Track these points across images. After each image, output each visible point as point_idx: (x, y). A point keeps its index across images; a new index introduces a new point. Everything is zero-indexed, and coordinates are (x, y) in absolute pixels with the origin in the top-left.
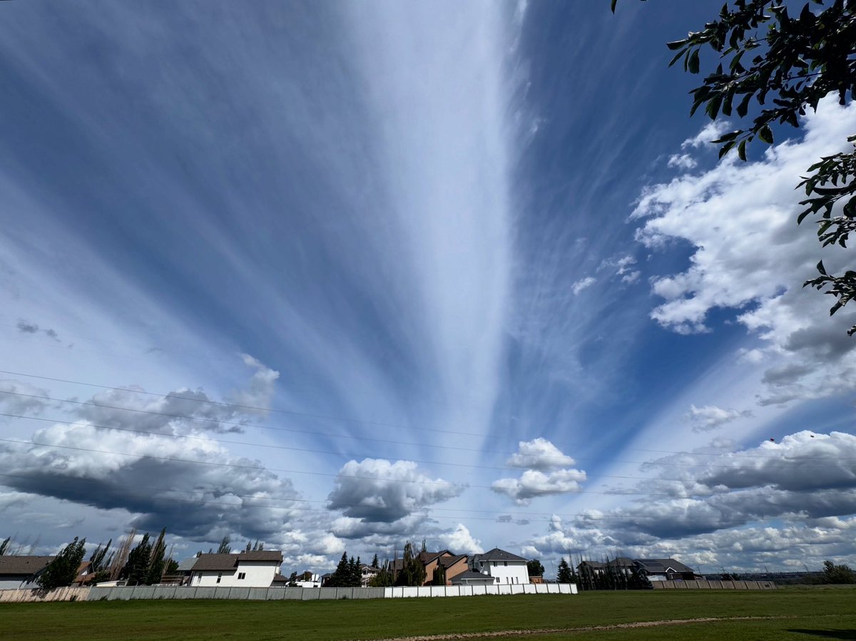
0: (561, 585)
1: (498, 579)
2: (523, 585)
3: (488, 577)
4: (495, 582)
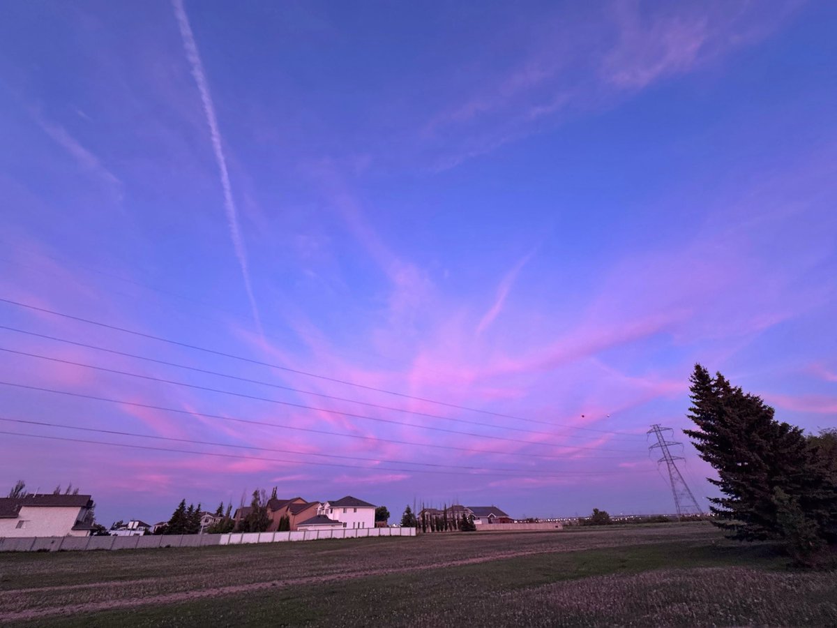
0: (403, 529)
1: (345, 525)
2: (368, 528)
3: (336, 522)
4: (342, 527)
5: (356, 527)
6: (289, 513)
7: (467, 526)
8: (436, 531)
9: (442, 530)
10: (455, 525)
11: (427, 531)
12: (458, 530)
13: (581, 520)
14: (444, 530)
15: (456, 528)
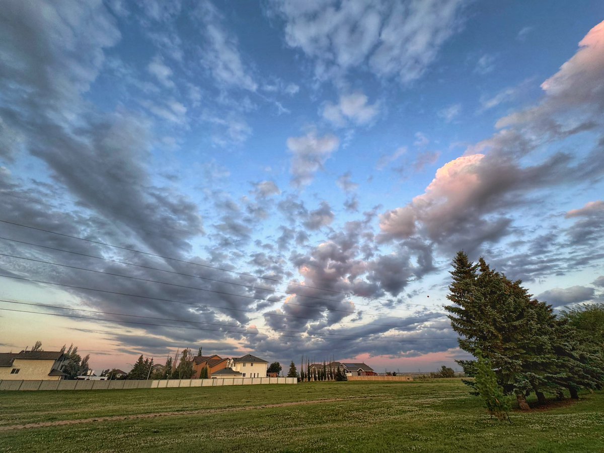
1: (244, 375)
2: (261, 378)
3: (238, 373)
4: (242, 377)
5: (253, 376)
6: (208, 366)
7: (340, 377)
8: (317, 380)
9: (322, 380)
10: (331, 376)
11: (311, 380)
12: (334, 380)
13: (432, 374)
14: (323, 380)
15: (332, 379)
